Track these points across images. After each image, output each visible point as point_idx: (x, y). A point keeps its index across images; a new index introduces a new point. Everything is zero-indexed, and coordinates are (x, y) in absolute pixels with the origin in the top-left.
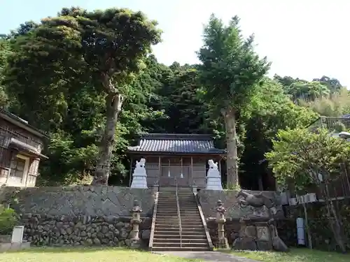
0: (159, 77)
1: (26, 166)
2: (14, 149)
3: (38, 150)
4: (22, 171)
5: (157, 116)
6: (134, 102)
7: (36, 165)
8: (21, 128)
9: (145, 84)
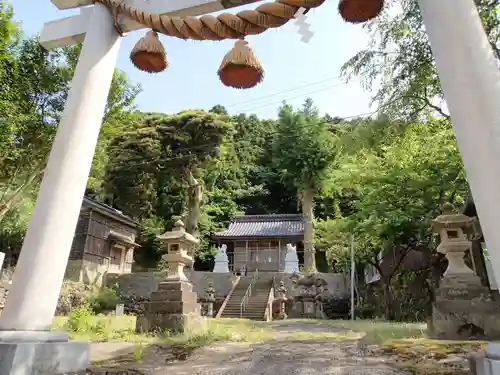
0: (261, 142)
1: (123, 255)
2: (112, 240)
3: (131, 239)
4: (120, 260)
5: (256, 192)
6: (229, 178)
7: (131, 253)
8: (117, 221)
9: (243, 154)
